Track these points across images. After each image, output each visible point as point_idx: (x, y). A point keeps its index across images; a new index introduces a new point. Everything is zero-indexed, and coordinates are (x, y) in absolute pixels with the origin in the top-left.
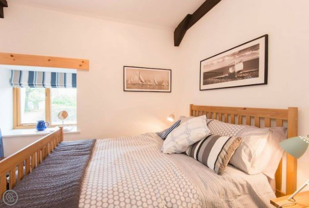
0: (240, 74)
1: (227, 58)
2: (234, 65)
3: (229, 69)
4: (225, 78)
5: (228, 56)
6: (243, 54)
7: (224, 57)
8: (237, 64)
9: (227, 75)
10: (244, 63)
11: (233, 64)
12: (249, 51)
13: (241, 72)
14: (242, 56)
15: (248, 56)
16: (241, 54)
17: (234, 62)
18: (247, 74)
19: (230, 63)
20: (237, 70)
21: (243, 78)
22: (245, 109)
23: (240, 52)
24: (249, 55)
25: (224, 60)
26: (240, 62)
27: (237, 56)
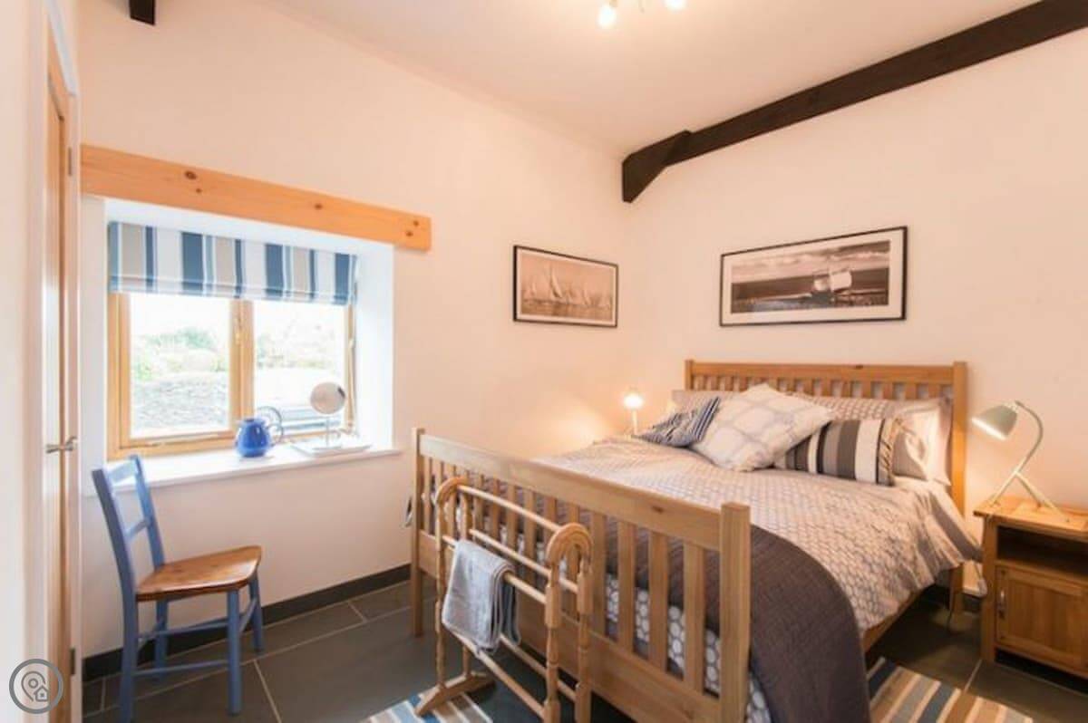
0: (844, 296)
1: (806, 258)
2: (826, 276)
3: (812, 282)
4: (804, 300)
5: (811, 254)
6: (850, 256)
7: (801, 254)
8: (834, 273)
9: (808, 295)
10: (853, 273)
11: (825, 273)
12: (867, 251)
13: (845, 293)
14: (848, 259)
15: (864, 262)
16: (846, 254)
17: (828, 270)
18: (860, 298)
19: (815, 270)
20: (833, 287)
21: (851, 304)
22: (859, 367)
23: (843, 250)
24: (864, 260)
25: (797, 262)
26: (844, 271)
27: (834, 258)
